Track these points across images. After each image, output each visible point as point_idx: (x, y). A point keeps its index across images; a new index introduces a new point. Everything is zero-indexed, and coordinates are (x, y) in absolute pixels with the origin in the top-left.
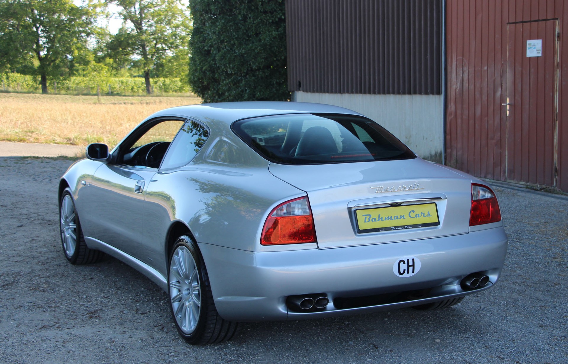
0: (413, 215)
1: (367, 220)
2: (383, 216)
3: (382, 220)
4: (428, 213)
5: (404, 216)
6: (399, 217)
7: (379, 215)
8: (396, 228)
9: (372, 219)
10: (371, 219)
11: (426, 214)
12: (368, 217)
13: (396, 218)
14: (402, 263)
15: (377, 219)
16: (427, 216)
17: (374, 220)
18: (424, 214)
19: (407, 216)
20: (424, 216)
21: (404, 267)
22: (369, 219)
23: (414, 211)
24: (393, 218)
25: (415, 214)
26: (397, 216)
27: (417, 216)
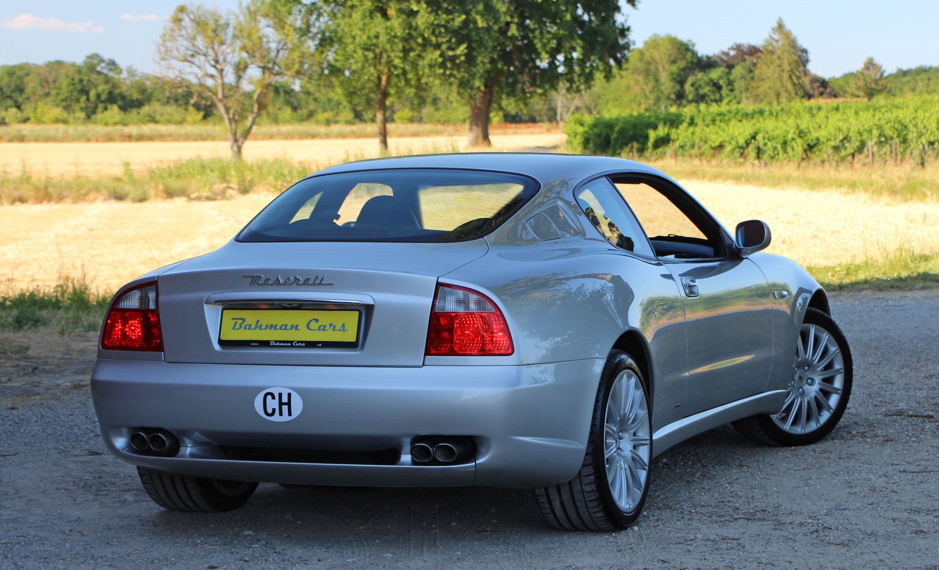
0: (314, 325)
1: (238, 326)
2: (264, 323)
3: (260, 329)
4: (343, 325)
5: (297, 325)
6: (289, 327)
7: (258, 321)
8: (278, 344)
9: (246, 326)
10: (243, 325)
11: (339, 327)
12: (240, 322)
13: (284, 327)
14: (269, 397)
15: (253, 327)
16: (339, 330)
18: (335, 326)
19: (303, 326)
20: (333, 330)
21: (273, 404)
23: (317, 321)
24: (278, 327)
25: (318, 324)
27: (322, 328)
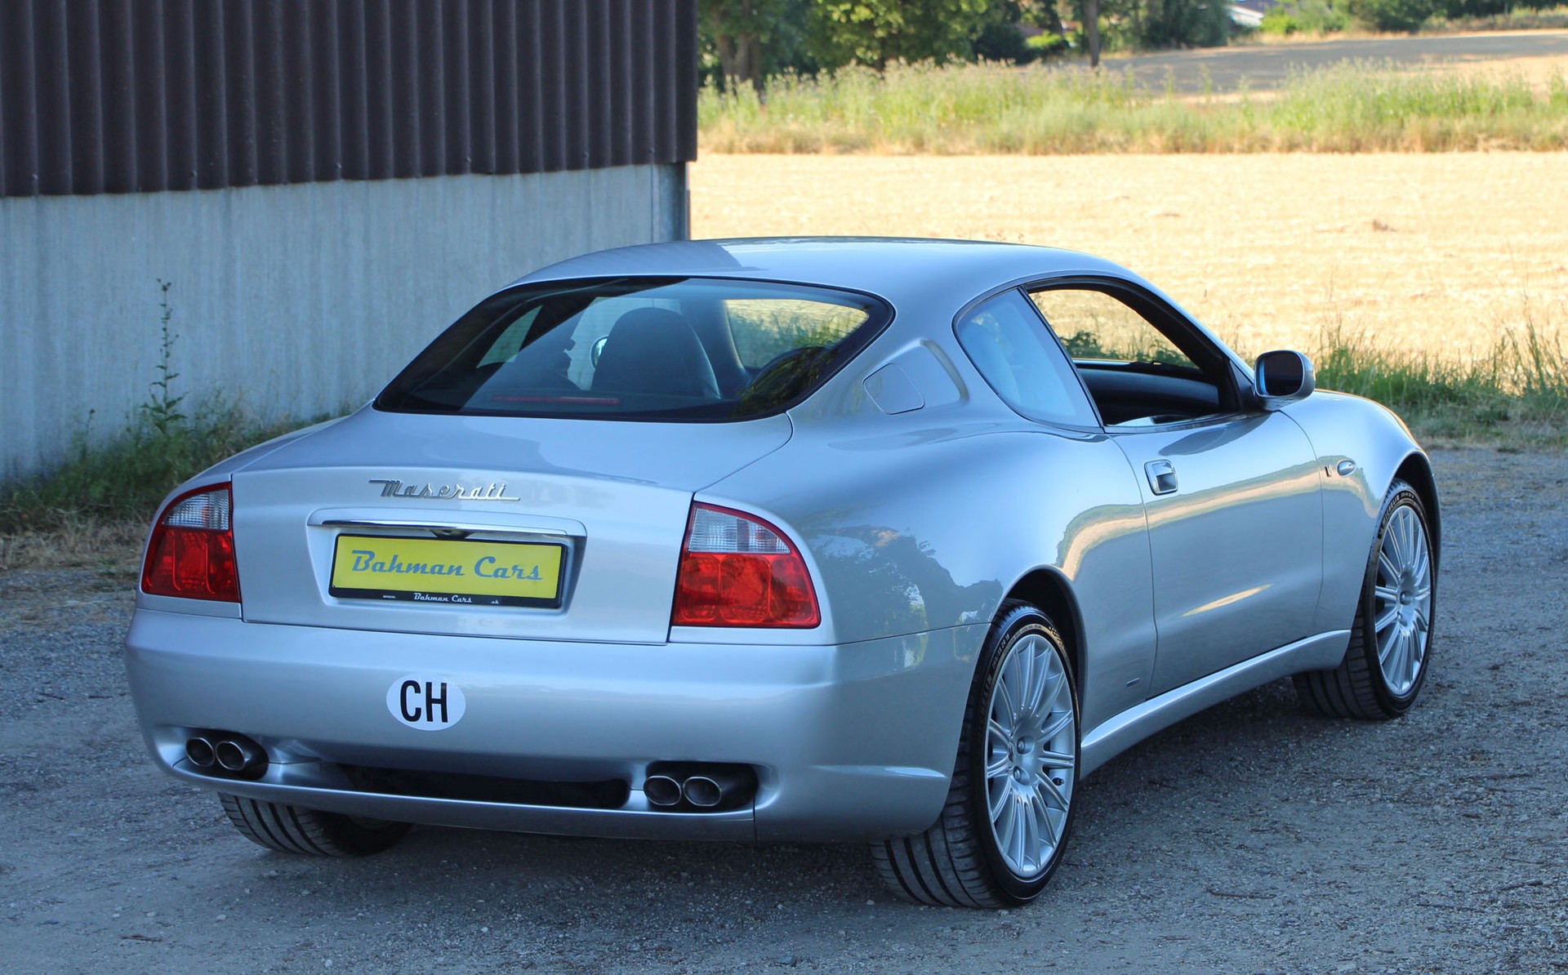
0: (487, 568)
1: (362, 565)
2: (405, 560)
3: (399, 571)
4: (535, 570)
5: (459, 568)
6: (445, 570)
7: (395, 557)
8: (427, 598)
9: (375, 565)
10: (371, 563)
11: (528, 572)
12: (366, 557)
13: (438, 570)
14: (410, 689)
15: (387, 567)
16: (529, 577)
17: (378, 566)
18: (521, 571)
19: (468, 570)
20: (519, 576)
21: (416, 701)
22: (367, 563)
23: (492, 560)
24: (428, 569)
25: (494, 566)
26: (441, 567)
27: (501, 573)
